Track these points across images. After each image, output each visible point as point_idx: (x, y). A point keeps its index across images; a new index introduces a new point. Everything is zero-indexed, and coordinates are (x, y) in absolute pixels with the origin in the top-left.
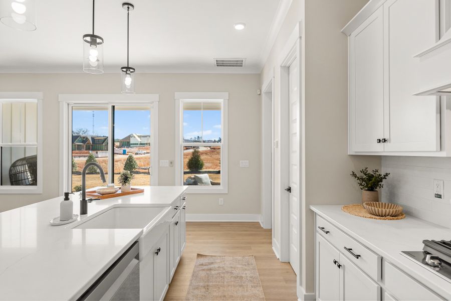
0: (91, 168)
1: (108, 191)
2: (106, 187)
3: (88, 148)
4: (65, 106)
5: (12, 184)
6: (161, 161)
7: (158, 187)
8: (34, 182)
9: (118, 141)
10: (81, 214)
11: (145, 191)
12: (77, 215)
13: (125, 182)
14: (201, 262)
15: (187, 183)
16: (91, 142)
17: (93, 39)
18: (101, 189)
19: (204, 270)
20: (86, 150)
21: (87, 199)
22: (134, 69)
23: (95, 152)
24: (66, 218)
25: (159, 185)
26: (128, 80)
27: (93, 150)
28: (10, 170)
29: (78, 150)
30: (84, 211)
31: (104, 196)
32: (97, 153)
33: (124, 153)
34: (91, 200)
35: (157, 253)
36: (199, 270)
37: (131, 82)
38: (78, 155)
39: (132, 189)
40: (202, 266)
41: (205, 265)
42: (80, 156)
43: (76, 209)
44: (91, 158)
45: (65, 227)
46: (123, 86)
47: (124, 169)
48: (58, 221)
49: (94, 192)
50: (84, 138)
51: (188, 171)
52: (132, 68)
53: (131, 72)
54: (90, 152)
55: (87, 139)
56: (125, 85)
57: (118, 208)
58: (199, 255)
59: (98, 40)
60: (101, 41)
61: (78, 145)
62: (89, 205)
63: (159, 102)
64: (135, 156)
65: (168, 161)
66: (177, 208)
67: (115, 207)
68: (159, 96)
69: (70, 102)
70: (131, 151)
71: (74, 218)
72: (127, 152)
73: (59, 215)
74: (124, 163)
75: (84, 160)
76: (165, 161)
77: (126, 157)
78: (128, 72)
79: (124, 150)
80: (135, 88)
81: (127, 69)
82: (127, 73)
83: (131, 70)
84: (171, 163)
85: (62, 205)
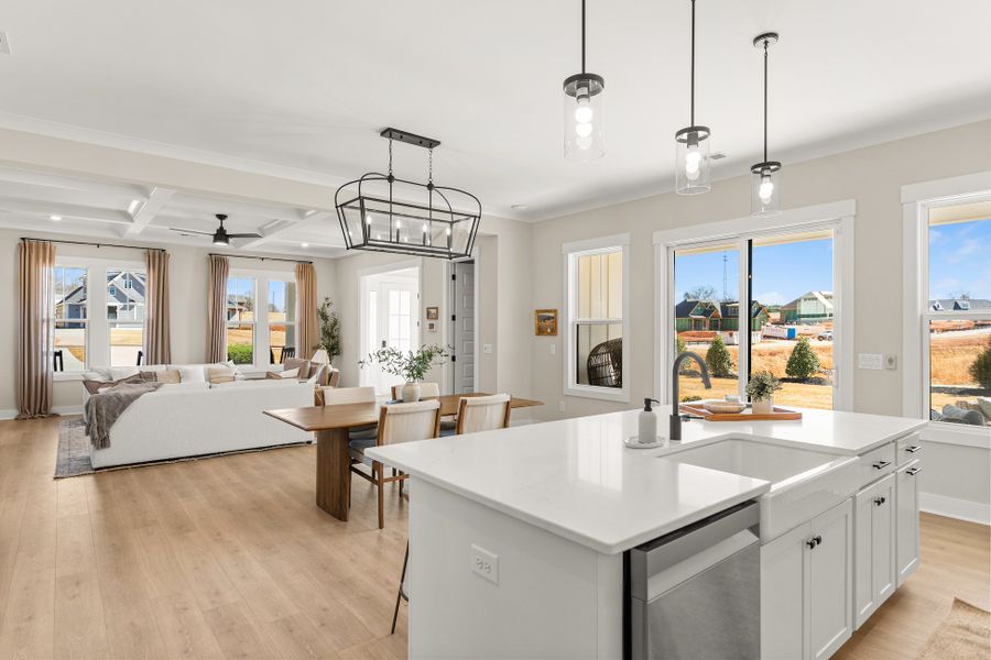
0: (717, 364)
1: (724, 407)
2: (724, 401)
3: (714, 326)
4: (663, 250)
5: (591, 384)
6: (860, 355)
7: (852, 414)
8: (619, 384)
9: (778, 310)
10: (671, 438)
11: (803, 416)
12: (663, 439)
13: (760, 395)
14: (966, 623)
15: (945, 417)
16: (720, 314)
17: (692, 134)
18: (713, 403)
19: (970, 643)
20: (711, 329)
21: (680, 414)
22: (778, 164)
23: (727, 333)
24: (646, 438)
25: (856, 410)
26: (766, 189)
27: (723, 329)
28: (589, 360)
29: (695, 329)
30: (675, 434)
31: (717, 415)
32: (731, 335)
33: (791, 336)
34: (687, 418)
35: (812, 545)
36: (956, 639)
37: (773, 191)
38: (696, 339)
39: (775, 410)
40: (964, 632)
41: (978, 634)
42: (698, 342)
43: (663, 429)
44: (716, 345)
45: (644, 452)
46: (754, 205)
47: (787, 371)
48: (635, 442)
49: (701, 407)
50: (706, 304)
51: (976, 386)
52: (773, 164)
53: (774, 170)
54: (718, 332)
55: (712, 307)
56: (760, 199)
57: (739, 442)
58: (958, 603)
59: (701, 134)
60: (705, 133)
61: (696, 320)
62: (684, 425)
63: (855, 216)
64: (813, 343)
65: (881, 356)
66: (881, 466)
67: (733, 439)
68: (857, 202)
69: (671, 243)
70: (807, 332)
71: (659, 442)
72: (796, 333)
73: (637, 434)
74: (788, 358)
75: (702, 349)
76: (874, 356)
77: (792, 344)
78: (766, 172)
79: (789, 330)
80: (779, 202)
81: (765, 166)
82: (763, 176)
83: (772, 167)
84: (891, 361)
85: (641, 419)
